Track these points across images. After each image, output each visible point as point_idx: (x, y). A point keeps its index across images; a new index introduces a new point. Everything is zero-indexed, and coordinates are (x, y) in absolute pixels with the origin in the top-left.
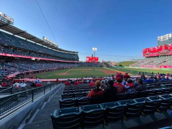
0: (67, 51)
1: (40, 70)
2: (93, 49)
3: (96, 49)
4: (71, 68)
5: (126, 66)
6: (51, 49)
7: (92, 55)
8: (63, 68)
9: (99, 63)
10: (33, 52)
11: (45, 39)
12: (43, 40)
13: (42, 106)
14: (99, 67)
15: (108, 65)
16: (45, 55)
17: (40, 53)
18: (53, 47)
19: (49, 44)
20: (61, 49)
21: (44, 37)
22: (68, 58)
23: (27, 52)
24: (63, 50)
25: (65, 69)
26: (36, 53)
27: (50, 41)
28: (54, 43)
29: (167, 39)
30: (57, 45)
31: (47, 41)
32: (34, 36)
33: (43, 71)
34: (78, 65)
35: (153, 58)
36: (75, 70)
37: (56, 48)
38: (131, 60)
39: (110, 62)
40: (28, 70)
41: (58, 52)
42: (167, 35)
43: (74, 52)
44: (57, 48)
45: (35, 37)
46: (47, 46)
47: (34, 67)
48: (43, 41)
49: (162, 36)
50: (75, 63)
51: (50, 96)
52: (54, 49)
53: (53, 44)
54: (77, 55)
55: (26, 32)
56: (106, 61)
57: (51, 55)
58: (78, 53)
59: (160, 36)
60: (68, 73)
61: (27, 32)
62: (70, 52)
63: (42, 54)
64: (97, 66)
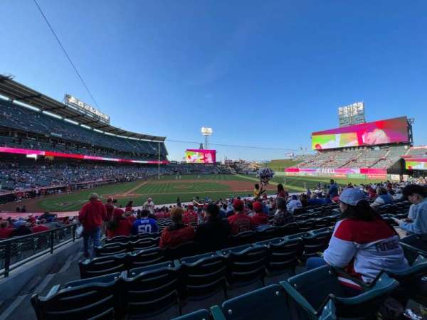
0: (134, 135)
1: (54, 186)
2: (203, 130)
3: (210, 130)
4: (146, 178)
5: (279, 170)
6: (89, 128)
7: (201, 145)
8: (123, 181)
9: (219, 163)
10: (31, 134)
11: (72, 100)
12: (64, 103)
13: (38, 284)
14: (219, 173)
15: (240, 169)
16: (69, 143)
17: (56, 140)
18: (95, 122)
19: (83, 115)
20: (117, 129)
21: (68, 97)
22: (139, 151)
23: (13, 135)
24: (124, 133)
25: (130, 184)
26: (41, 137)
27: (87, 108)
28: (97, 113)
29: (356, 112)
30: (107, 118)
31: (78, 107)
32: (37, 93)
33: (63, 189)
34: (163, 169)
35: (332, 152)
36: (155, 183)
37: (106, 127)
38: (290, 158)
39: (242, 162)
40: (11, 189)
41: (108, 136)
42: (355, 104)
43: (155, 138)
44: (108, 126)
45: (39, 96)
46: (77, 121)
47: (32, 179)
48: (65, 107)
49: (346, 108)
50: (156, 165)
51: (71, 257)
52: (99, 128)
53: (95, 116)
54: (162, 144)
55: (11, 80)
56: (233, 161)
57: (88, 146)
58: (164, 139)
59: (343, 106)
60: (136, 191)
61: (14, 80)
62: (144, 137)
63: (61, 140)
64: (213, 173)
